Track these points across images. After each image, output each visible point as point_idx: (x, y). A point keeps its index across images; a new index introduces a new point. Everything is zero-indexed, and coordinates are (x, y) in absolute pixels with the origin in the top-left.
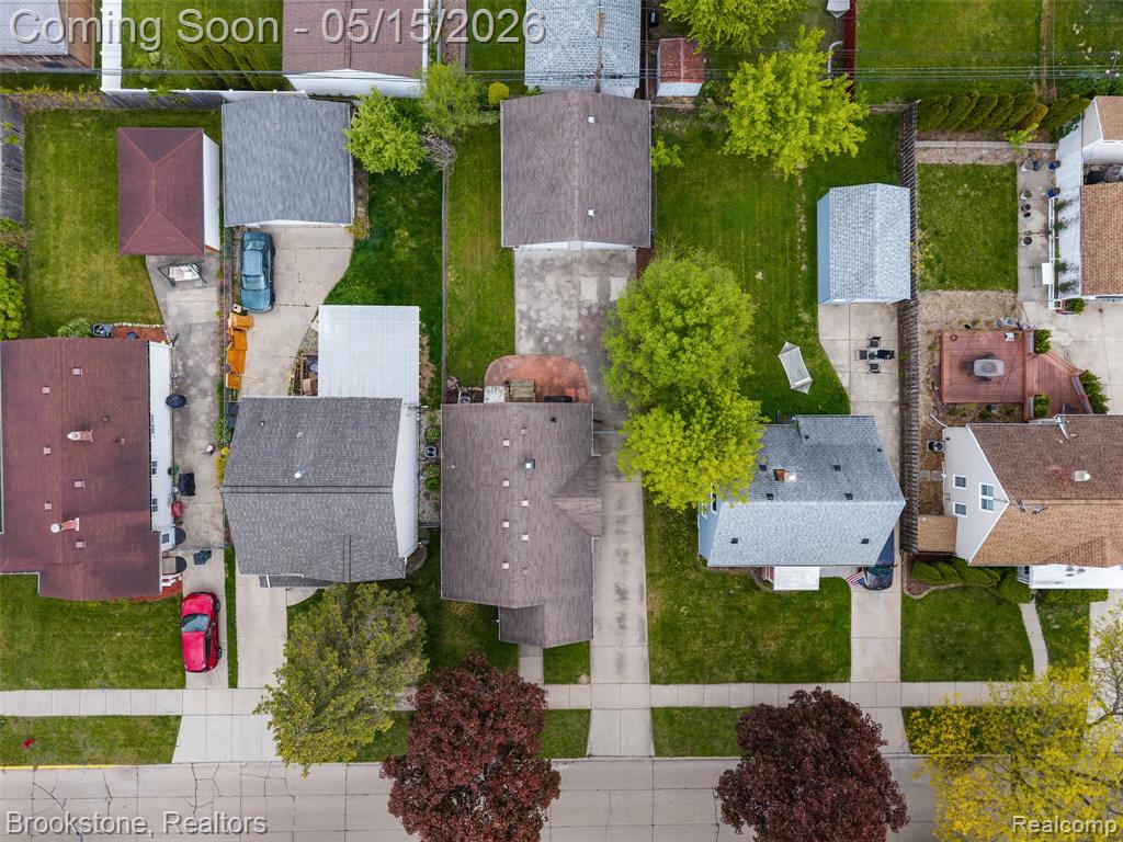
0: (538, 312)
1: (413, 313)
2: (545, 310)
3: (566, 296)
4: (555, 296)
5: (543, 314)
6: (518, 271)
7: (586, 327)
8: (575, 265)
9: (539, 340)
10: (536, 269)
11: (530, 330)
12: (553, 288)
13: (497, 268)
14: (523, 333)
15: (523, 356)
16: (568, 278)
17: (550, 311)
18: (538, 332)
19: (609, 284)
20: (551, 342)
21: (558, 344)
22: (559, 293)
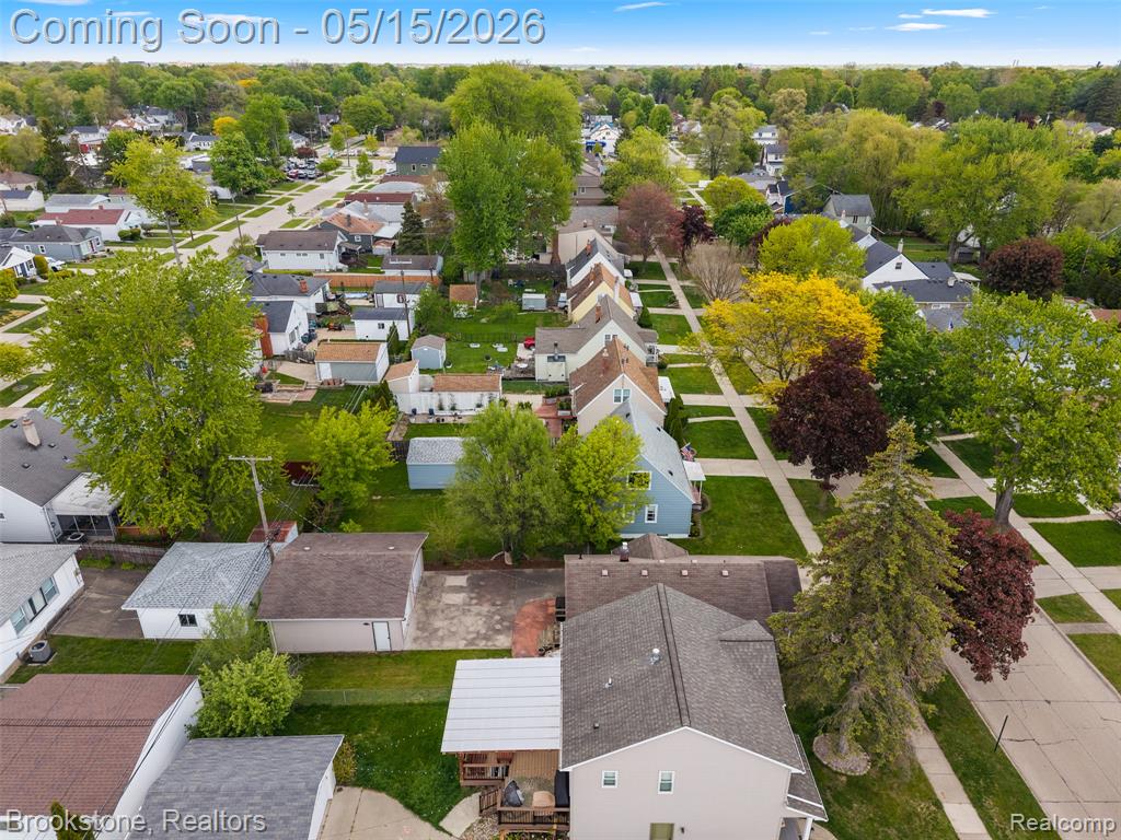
0: (468, 633)
1: (460, 664)
2: (468, 627)
3: (456, 613)
4: (455, 621)
5: (471, 629)
6: (424, 647)
7: (488, 600)
8: (428, 608)
9: (498, 632)
10: (426, 634)
11: (486, 638)
12: (446, 623)
13: (418, 663)
14: (490, 643)
15: (514, 643)
16: (439, 613)
17: (468, 624)
18: (490, 633)
19: (450, 587)
20: (501, 624)
21: (503, 619)
22: (453, 618)
